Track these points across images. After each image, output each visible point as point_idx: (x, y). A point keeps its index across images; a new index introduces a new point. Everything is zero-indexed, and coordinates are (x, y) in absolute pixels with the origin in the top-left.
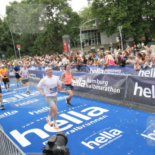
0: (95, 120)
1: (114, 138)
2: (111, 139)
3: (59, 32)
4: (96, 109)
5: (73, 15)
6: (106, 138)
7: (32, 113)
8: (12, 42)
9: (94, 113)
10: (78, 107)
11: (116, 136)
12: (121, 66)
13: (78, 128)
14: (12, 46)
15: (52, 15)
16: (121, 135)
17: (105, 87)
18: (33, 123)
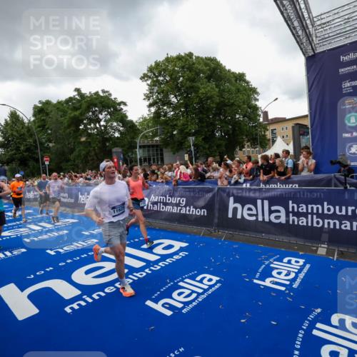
0: (168, 260)
1: (208, 290)
2: (203, 293)
3: (107, 144)
4: (167, 242)
5: (127, 124)
6: (193, 292)
7: (52, 253)
8: (37, 153)
9: (164, 249)
10: (137, 240)
11: (211, 287)
12: (199, 180)
13: (138, 275)
14: (37, 161)
15: (99, 122)
16: (219, 285)
17: (182, 207)
18: (51, 268)
